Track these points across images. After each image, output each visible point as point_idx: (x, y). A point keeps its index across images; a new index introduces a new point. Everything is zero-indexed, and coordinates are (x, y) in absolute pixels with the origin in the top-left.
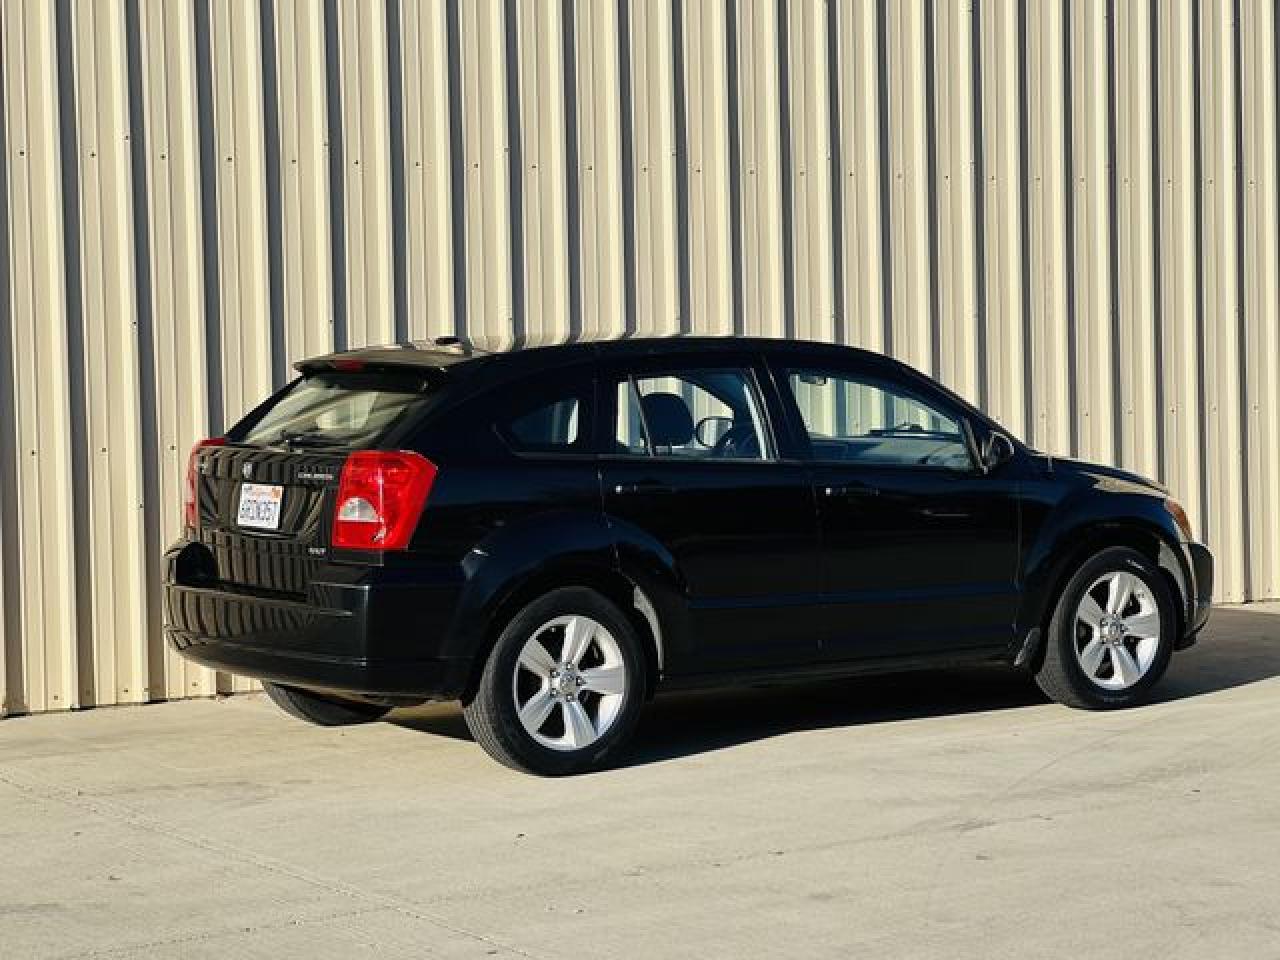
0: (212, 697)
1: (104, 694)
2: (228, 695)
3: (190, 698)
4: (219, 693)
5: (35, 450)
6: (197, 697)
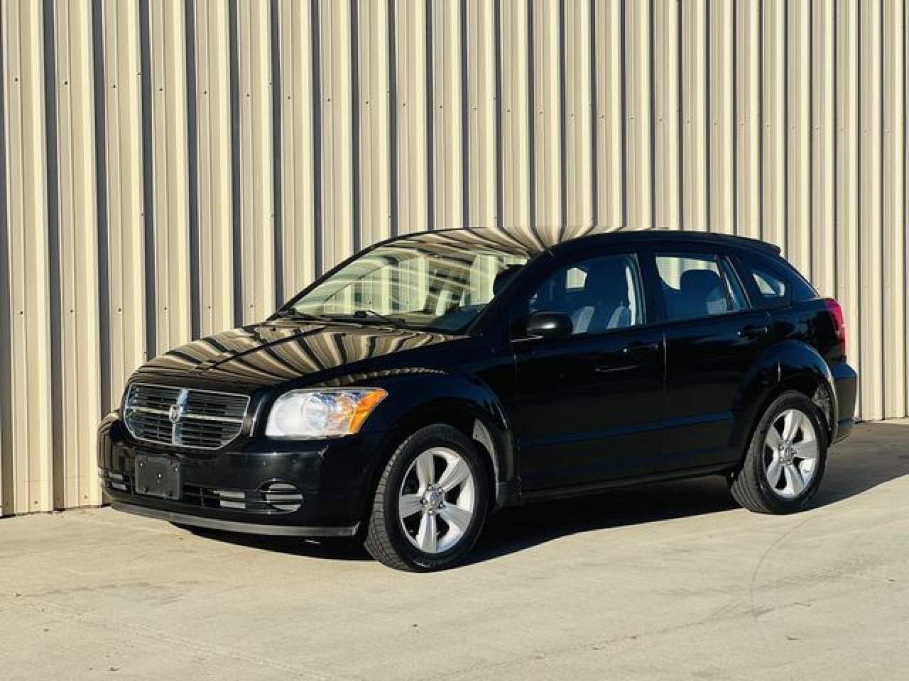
0: (49, 512)
2: (62, 510)
3: (32, 513)
4: (55, 509)
6: (38, 512)
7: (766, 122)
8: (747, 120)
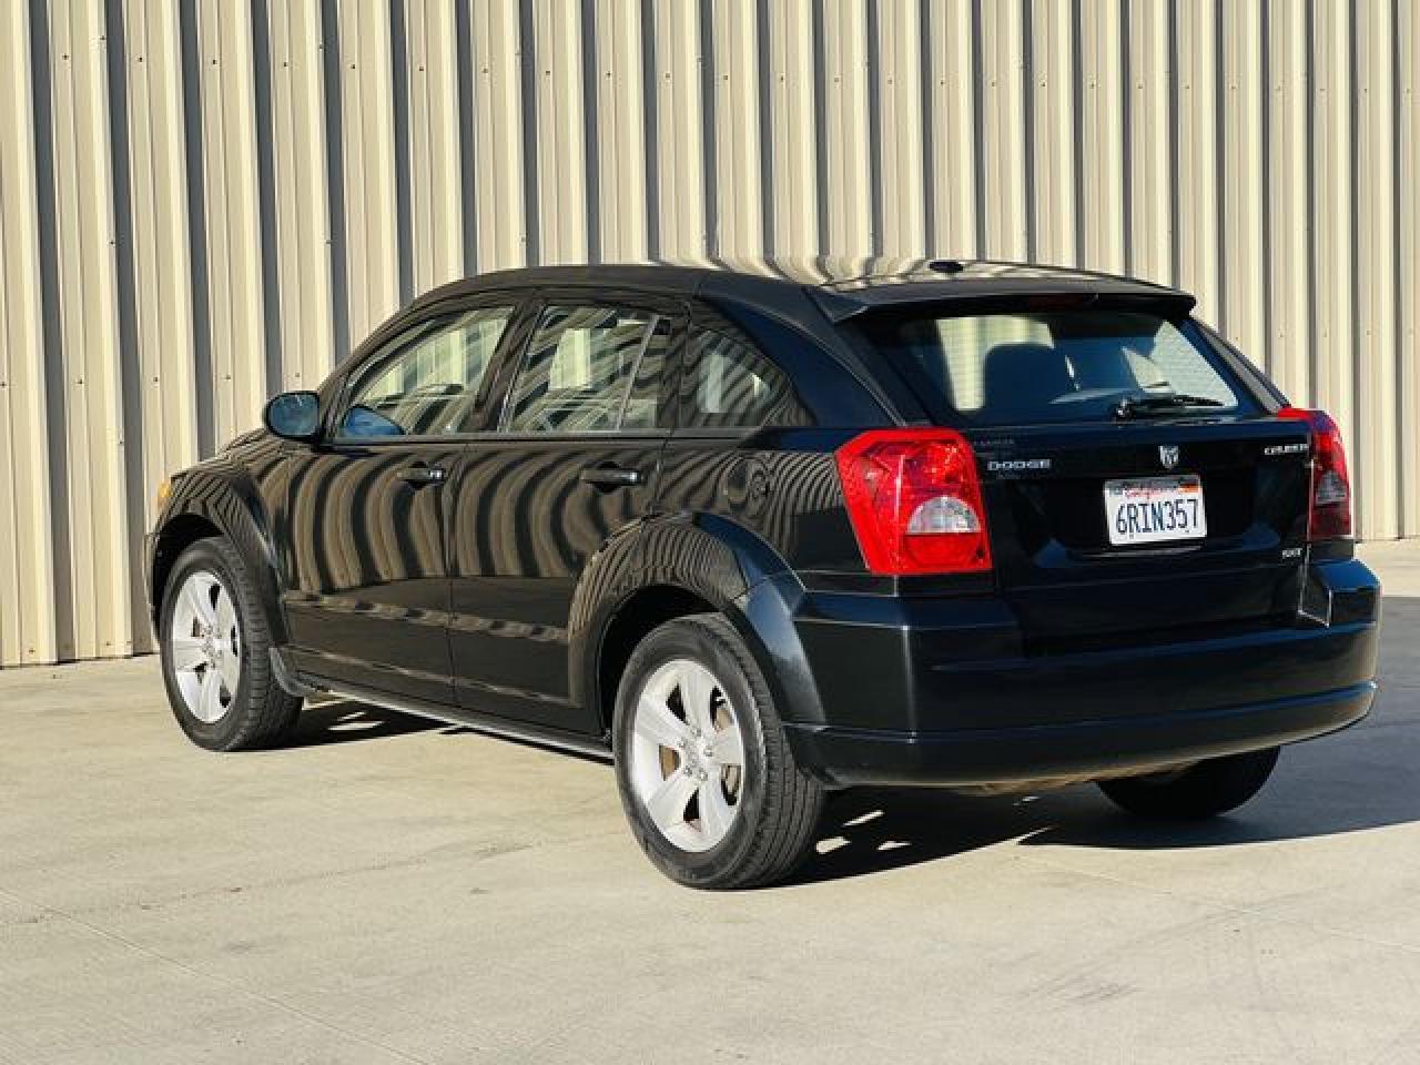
1: (84, 646)
5: (6, 382)
7: (1320, 82)
8: (1287, 80)
